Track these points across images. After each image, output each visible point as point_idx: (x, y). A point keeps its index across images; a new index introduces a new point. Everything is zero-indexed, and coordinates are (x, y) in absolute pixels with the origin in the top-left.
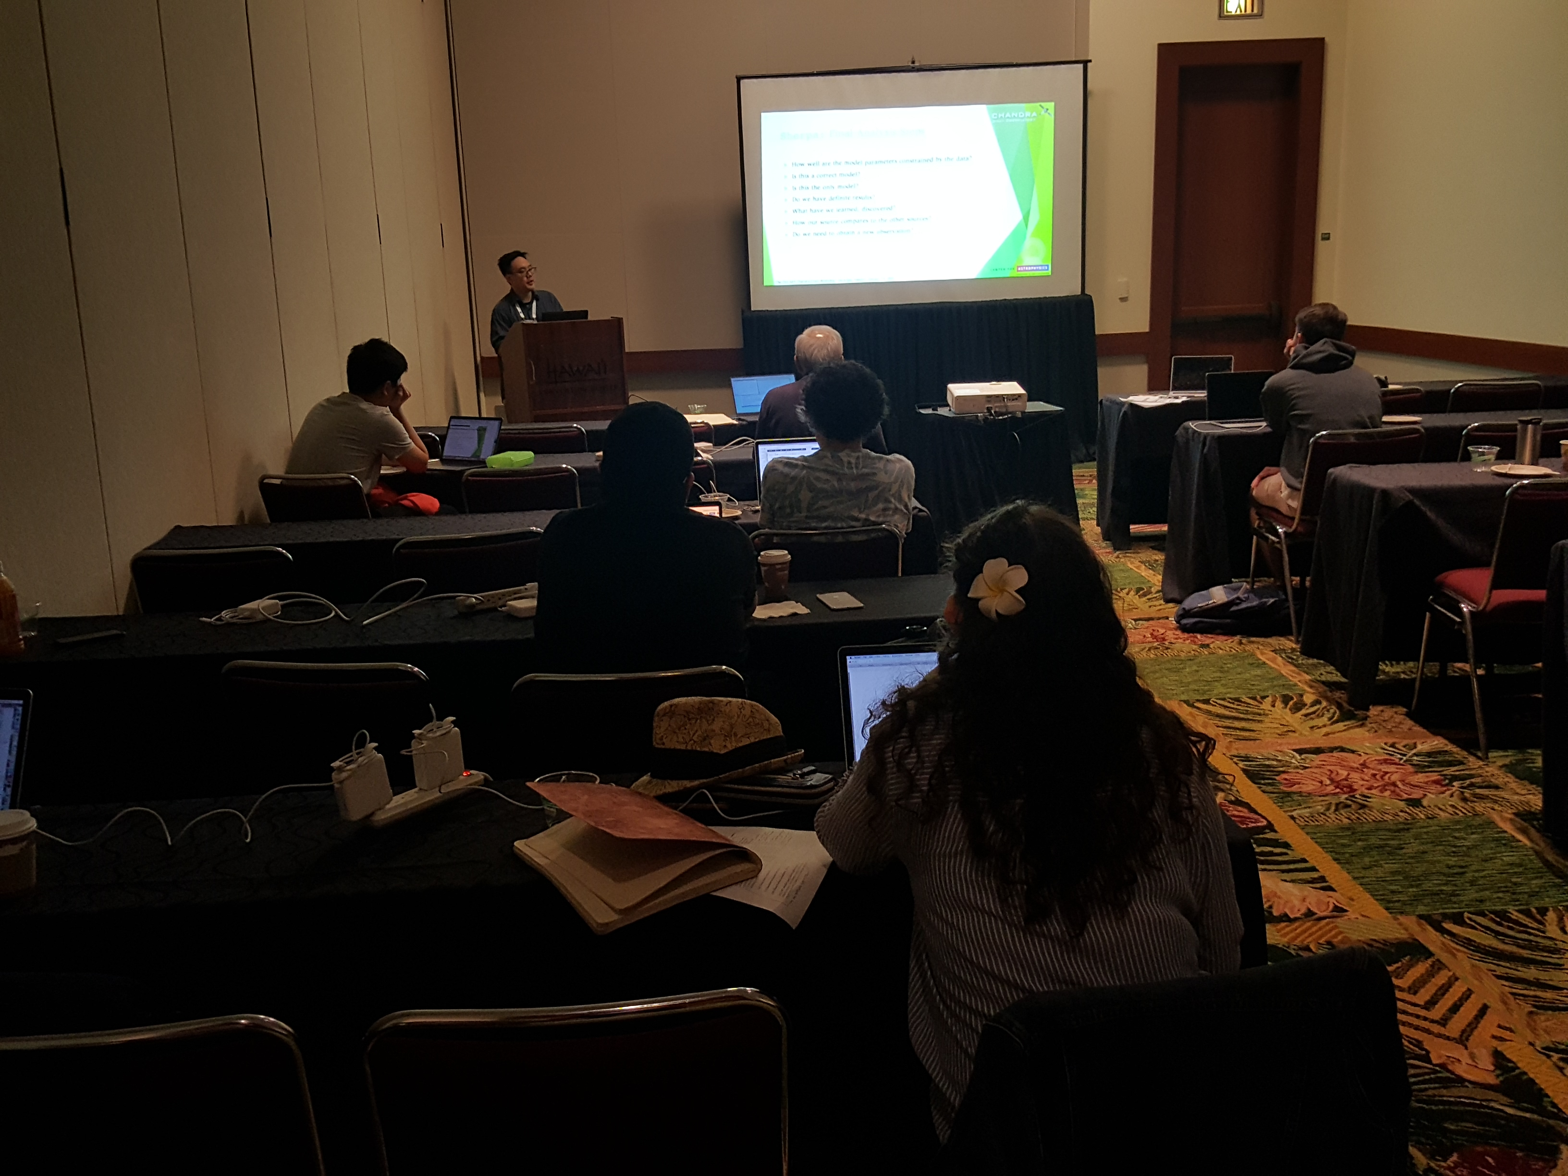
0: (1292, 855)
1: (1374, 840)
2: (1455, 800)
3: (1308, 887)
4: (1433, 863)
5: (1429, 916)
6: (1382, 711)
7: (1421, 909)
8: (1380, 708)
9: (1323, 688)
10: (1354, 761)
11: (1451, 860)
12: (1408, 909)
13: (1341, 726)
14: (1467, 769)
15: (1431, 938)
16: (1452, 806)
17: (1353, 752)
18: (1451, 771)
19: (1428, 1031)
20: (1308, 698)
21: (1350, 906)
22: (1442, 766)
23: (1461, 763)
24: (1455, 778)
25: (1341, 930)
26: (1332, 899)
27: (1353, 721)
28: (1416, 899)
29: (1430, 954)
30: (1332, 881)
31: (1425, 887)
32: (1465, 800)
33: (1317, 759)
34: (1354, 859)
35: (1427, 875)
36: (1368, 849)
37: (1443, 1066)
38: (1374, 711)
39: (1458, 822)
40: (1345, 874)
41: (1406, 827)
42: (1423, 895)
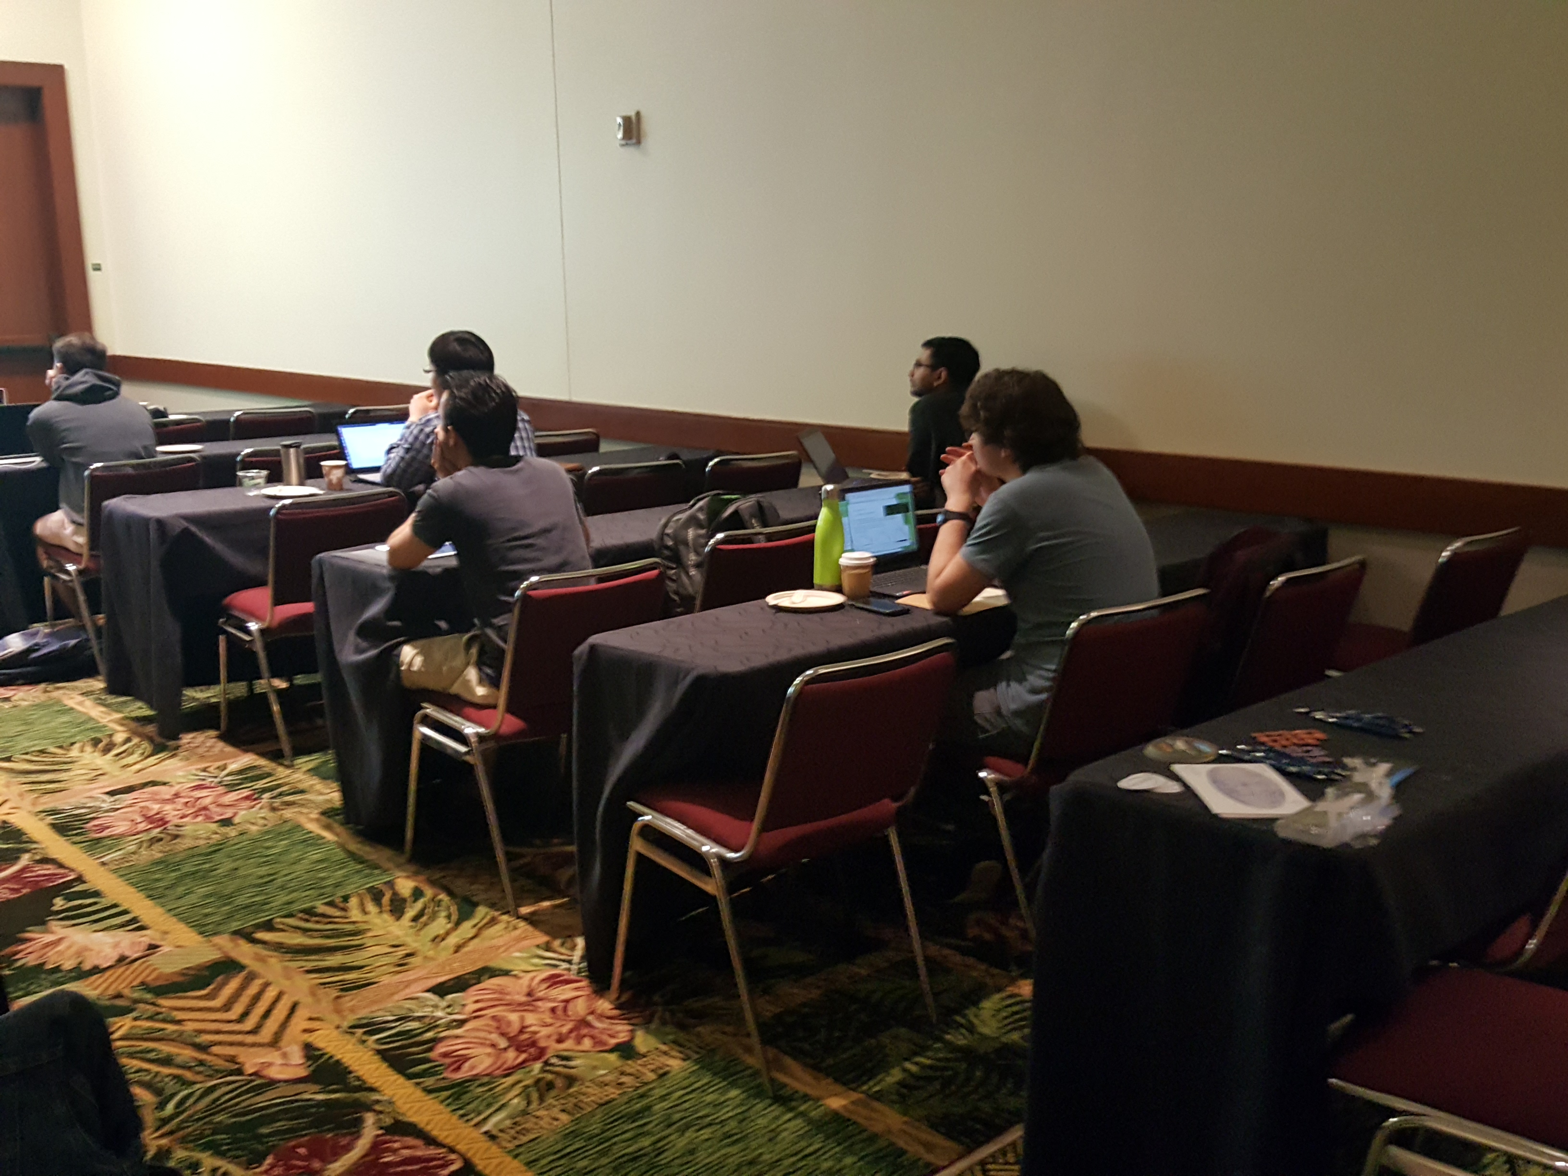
0: (104, 902)
1: (187, 868)
2: (264, 813)
3: (120, 933)
4: (245, 876)
5: (239, 930)
6: (193, 738)
7: (235, 925)
8: (191, 735)
9: (133, 725)
10: (165, 792)
11: (261, 871)
12: (221, 928)
13: (152, 760)
14: (275, 780)
15: (243, 952)
16: (264, 818)
17: (164, 784)
18: (260, 784)
19: (241, 1044)
20: (119, 737)
21: (163, 940)
22: (252, 781)
23: (269, 775)
24: (264, 790)
25: (156, 966)
26: (145, 938)
27: (165, 753)
28: (230, 917)
29: (242, 967)
30: (145, 919)
31: (237, 903)
32: (274, 809)
33: (128, 798)
34: (167, 892)
35: (240, 890)
36: (180, 879)
37: (255, 1074)
38: (186, 738)
39: (267, 832)
40: (160, 910)
41: (217, 848)
42: (236, 911)
